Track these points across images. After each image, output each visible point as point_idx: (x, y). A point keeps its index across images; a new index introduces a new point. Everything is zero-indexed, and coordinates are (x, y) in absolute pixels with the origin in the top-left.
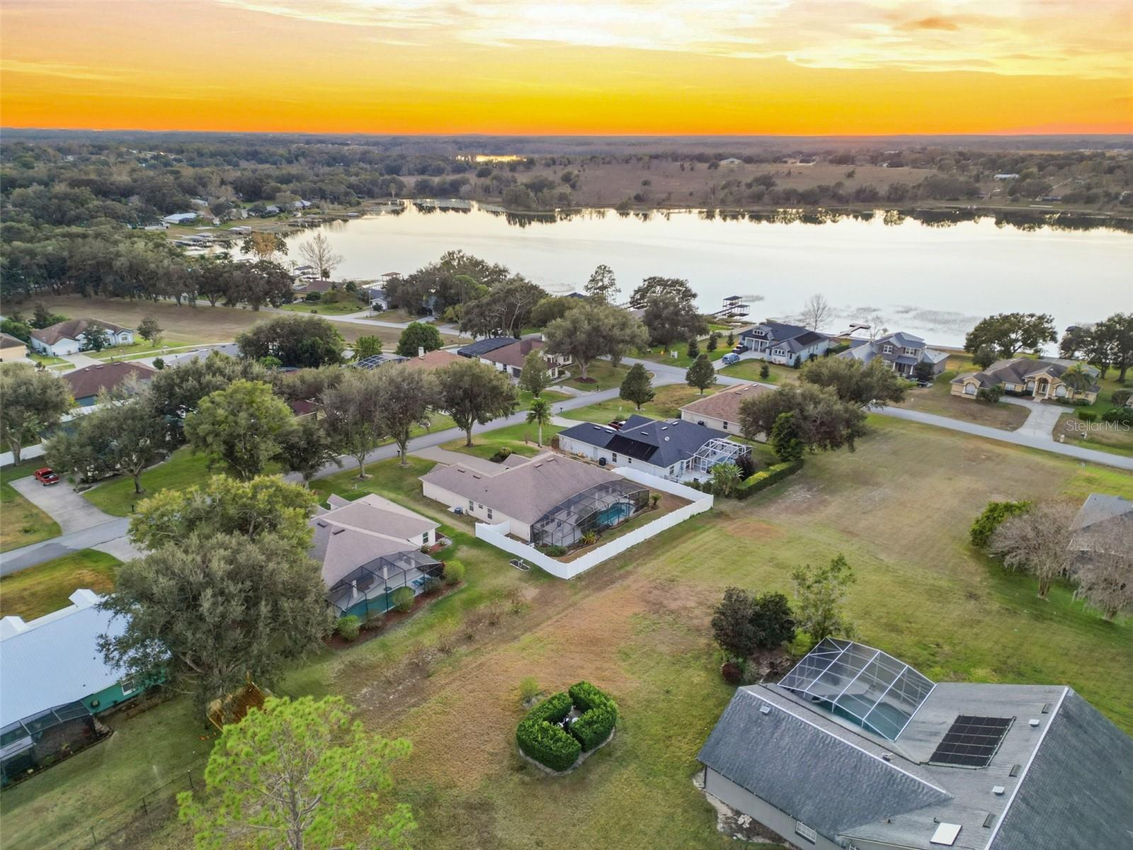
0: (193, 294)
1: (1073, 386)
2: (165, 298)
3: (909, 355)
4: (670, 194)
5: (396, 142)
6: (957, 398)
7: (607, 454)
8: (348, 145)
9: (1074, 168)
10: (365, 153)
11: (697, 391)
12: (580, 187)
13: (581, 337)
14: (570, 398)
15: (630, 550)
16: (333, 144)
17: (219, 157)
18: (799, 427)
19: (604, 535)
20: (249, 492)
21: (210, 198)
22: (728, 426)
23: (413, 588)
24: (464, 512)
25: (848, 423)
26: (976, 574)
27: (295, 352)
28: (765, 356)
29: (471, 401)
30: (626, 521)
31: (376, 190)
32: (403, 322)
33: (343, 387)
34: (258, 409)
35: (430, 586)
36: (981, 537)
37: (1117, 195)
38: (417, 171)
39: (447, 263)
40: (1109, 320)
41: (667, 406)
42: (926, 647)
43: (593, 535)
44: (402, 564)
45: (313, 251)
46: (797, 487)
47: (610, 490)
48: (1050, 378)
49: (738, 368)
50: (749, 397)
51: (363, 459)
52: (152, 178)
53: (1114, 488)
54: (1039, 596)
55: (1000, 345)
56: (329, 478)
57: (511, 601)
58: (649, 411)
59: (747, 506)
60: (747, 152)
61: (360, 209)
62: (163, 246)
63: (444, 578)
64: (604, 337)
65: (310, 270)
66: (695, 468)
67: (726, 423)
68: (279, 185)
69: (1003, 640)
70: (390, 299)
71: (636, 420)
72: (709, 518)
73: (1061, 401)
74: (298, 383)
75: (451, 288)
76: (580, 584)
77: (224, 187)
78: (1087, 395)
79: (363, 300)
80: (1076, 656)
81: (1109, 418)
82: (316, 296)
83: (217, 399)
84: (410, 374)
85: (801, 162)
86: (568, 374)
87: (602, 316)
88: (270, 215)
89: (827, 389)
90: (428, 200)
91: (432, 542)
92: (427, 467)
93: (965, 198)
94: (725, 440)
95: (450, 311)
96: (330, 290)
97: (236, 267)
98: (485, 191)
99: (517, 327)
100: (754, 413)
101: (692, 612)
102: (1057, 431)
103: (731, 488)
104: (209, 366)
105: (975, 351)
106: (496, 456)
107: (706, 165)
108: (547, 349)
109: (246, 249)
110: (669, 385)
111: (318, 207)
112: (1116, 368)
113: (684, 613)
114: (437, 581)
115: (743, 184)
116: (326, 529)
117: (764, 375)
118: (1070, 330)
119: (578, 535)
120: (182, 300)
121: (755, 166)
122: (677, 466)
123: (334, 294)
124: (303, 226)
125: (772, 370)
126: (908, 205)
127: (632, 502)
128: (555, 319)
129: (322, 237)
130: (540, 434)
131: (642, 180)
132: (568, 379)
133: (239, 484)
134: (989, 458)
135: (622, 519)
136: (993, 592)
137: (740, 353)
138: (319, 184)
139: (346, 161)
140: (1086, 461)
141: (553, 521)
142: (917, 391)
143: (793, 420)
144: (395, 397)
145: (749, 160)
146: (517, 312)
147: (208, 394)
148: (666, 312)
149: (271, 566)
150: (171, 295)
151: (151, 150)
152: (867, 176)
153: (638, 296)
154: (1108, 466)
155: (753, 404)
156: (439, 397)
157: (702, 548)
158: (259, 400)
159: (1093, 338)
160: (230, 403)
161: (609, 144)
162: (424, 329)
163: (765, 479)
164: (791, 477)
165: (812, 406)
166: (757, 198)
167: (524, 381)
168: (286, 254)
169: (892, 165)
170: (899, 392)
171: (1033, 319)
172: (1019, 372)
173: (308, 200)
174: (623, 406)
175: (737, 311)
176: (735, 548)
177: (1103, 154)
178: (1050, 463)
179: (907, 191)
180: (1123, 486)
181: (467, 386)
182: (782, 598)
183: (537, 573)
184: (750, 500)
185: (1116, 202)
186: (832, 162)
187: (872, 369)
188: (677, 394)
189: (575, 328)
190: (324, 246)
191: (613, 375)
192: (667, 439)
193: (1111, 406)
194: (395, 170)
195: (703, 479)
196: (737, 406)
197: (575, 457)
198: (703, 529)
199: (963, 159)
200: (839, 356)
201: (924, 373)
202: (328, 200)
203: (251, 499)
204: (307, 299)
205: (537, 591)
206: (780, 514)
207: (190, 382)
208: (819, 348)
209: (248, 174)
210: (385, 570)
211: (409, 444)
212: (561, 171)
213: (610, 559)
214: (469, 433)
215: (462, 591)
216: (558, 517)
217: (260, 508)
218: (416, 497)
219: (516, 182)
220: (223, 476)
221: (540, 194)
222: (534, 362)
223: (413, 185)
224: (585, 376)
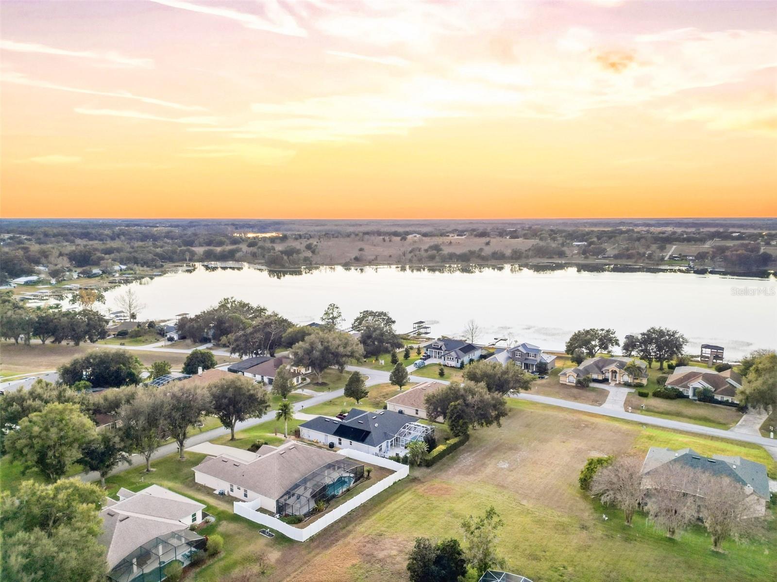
0: (29, 336)
1: (632, 374)
2: (6, 340)
3: (532, 358)
4: (376, 257)
5: (192, 224)
6: (564, 386)
7: (335, 439)
8: (157, 227)
9: (617, 238)
10: (168, 232)
11: (397, 388)
12: (318, 253)
13: (316, 354)
14: (310, 397)
15: (349, 514)
16: (146, 226)
17: (60, 237)
18: (463, 411)
19: (332, 502)
20: (51, 493)
21: (50, 265)
22: (419, 412)
23: (182, 561)
24: (226, 493)
25: (495, 407)
26: (586, 512)
27: (103, 377)
28: (441, 361)
29: (234, 407)
30: (348, 490)
31: (175, 257)
32: (189, 349)
33: (136, 403)
34: (66, 425)
35: (196, 558)
36: (585, 483)
37: (644, 253)
38: (204, 243)
39: (223, 306)
40: (649, 331)
41: (377, 400)
42: (556, 570)
43: (324, 504)
44: (174, 542)
45: (124, 301)
46: (466, 455)
47: (336, 467)
48: (618, 370)
49: (425, 370)
50: (431, 392)
51: (149, 456)
52: (7, 253)
53: (665, 442)
54: (626, 524)
55: (586, 349)
56: (122, 474)
57: (258, 564)
58: (365, 404)
59: (433, 471)
60: (425, 230)
61: (163, 270)
62: (9, 301)
63: (207, 550)
64: (333, 354)
65: (122, 314)
66: (397, 445)
67: (417, 410)
68: (103, 255)
69: (606, 559)
70: (180, 332)
71: (354, 413)
72: (407, 483)
73: (627, 385)
74: (102, 401)
75: (225, 323)
76: (313, 545)
77: (61, 257)
78: (641, 380)
79: (160, 334)
80: (653, 566)
81: (656, 395)
82: (124, 333)
83: (35, 419)
84: (188, 390)
85: (457, 236)
86: (308, 380)
87: (330, 339)
88: (95, 276)
89: (479, 384)
90: (213, 263)
91: (199, 520)
92: (199, 459)
93: (557, 256)
94: (416, 423)
95: (224, 339)
96: (135, 328)
97: (64, 315)
98: (253, 256)
99: (272, 348)
100: (434, 403)
101: (395, 559)
102: (627, 404)
103: (421, 459)
104: (31, 393)
105: (572, 354)
106: (252, 447)
107: (399, 238)
108: (292, 363)
109: (73, 301)
110: (379, 385)
111: (132, 269)
112: (658, 361)
113: (389, 560)
114: (201, 553)
115: (422, 249)
116: (113, 518)
117: (442, 374)
118: (627, 337)
119: (313, 505)
120: (19, 340)
121: (429, 238)
122: (384, 444)
123: (138, 331)
124: (120, 283)
125: (446, 371)
126: (524, 261)
127: (352, 475)
128: (298, 342)
129: (132, 291)
130: (286, 427)
131: (359, 247)
132: (308, 384)
133: (44, 488)
134: (587, 426)
135: (344, 489)
136: (597, 523)
137: (425, 359)
138: (133, 254)
139: (155, 238)
140: (646, 425)
141: (293, 495)
142: (539, 382)
143: (459, 407)
144: (175, 408)
145: (425, 235)
146: (272, 338)
147: (27, 416)
148: (374, 334)
149: (62, 555)
150: (11, 337)
151: (8, 233)
152: (498, 244)
153: (357, 324)
154: (660, 427)
155: (434, 396)
156: (210, 405)
157: (402, 507)
158: (68, 418)
159: (640, 343)
160: (44, 421)
161: (336, 225)
162: (203, 354)
163: (444, 450)
164: (462, 448)
165: (470, 397)
166: (432, 258)
167: (275, 388)
168: (104, 303)
169: (512, 237)
170: (526, 384)
171: (604, 332)
172: (600, 366)
173: (125, 264)
174: (347, 402)
175: (422, 331)
176: (425, 505)
177: (633, 230)
178: (625, 427)
179: (523, 253)
180: (671, 440)
181: (231, 396)
182: (455, 542)
183: (281, 539)
184: (434, 467)
185: (643, 258)
186: (476, 236)
187: (508, 369)
188: (385, 390)
189: (312, 347)
190: (133, 297)
191: (340, 379)
192: (376, 425)
193: (657, 386)
194: (191, 243)
195: (403, 453)
196: (423, 398)
197: (311, 443)
198: (403, 492)
199: (553, 234)
200: (487, 361)
201: (542, 369)
202: (139, 265)
203: (53, 499)
204: (118, 335)
205: (280, 554)
206: (454, 476)
207: (14, 407)
208: (475, 355)
209: (81, 248)
210: (160, 547)
211: (187, 442)
212: (305, 242)
213: (336, 522)
214: (232, 430)
215: (222, 559)
216: (297, 492)
217: (59, 506)
218: (190, 483)
219: (275, 250)
220: (31, 481)
221: (291, 257)
222: (282, 374)
223: (202, 253)
224: (320, 381)
